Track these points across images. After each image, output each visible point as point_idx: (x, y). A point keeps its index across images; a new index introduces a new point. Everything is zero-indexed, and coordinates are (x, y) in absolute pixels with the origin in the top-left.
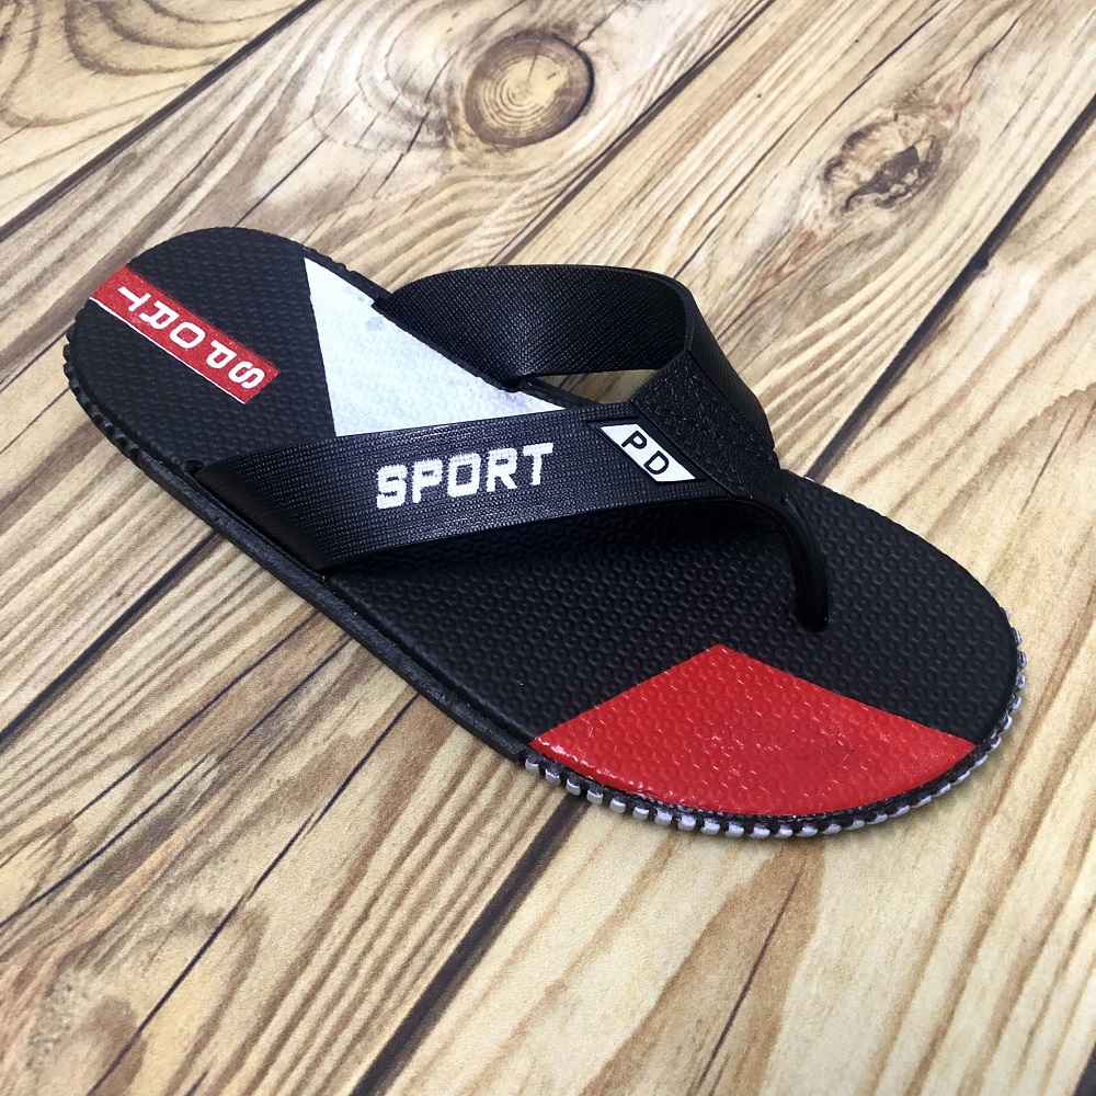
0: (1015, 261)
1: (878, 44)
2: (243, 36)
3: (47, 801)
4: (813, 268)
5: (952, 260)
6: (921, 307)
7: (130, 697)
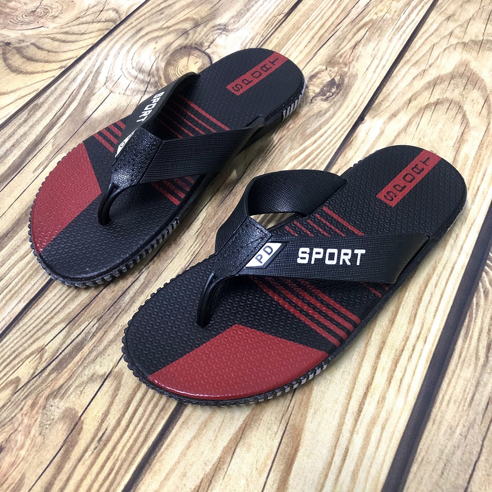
0: (374, 117)
1: (317, 43)
2: (74, 56)
3: (34, 342)
4: (301, 125)
5: (351, 118)
6: (341, 136)
7: (61, 302)
